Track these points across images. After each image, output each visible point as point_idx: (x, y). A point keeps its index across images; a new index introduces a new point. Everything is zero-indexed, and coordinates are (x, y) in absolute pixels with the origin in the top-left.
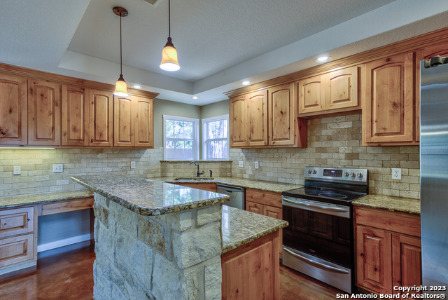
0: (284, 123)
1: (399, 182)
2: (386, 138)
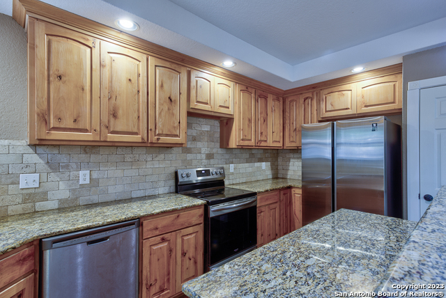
0: (173, 114)
1: (232, 174)
2: (246, 143)
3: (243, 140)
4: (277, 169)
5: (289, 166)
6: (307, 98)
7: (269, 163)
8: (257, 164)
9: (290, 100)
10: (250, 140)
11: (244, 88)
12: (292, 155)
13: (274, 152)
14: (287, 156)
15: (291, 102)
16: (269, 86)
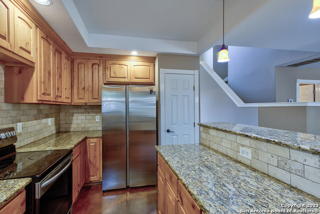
1: (20, 134)
2: (46, 98)
3: (44, 94)
4: (59, 124)
5: (72, 120)
6: (95, 64)
7: (54, 118)
8: (44, 121)
9: (78, 61)
10: (50, 95)
11: (44, 36)
12: (75, 111)
13: (58, 107)
14: (71, 111)
15: (79, 64)
16: (65, 43)
